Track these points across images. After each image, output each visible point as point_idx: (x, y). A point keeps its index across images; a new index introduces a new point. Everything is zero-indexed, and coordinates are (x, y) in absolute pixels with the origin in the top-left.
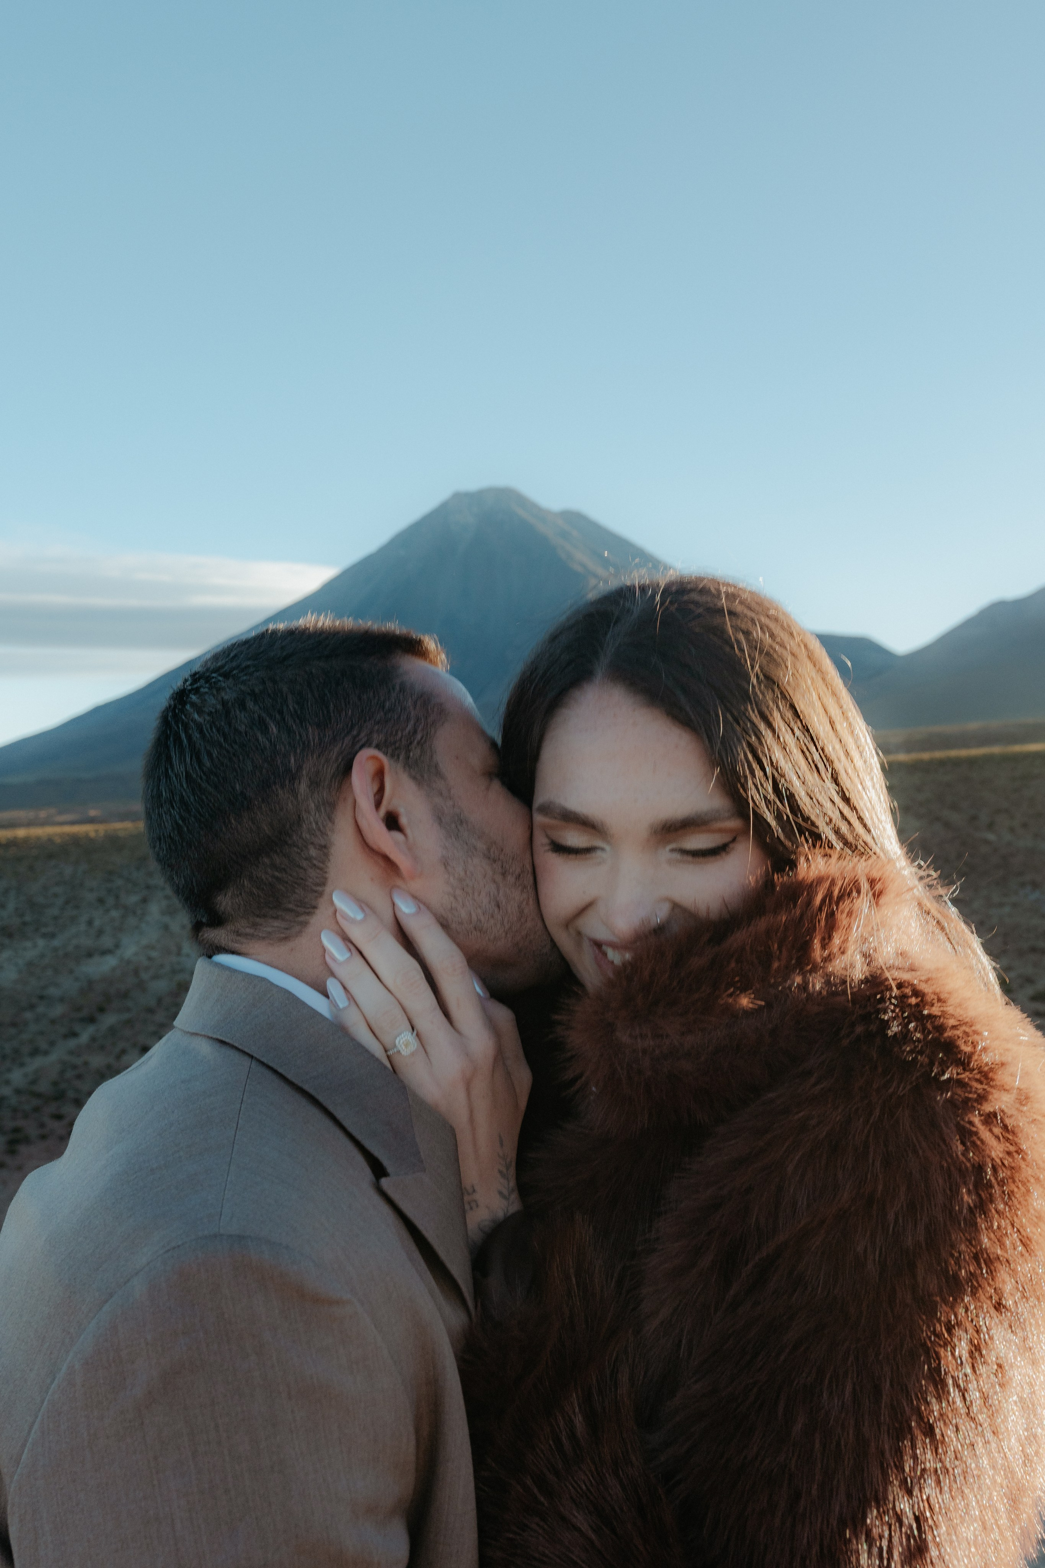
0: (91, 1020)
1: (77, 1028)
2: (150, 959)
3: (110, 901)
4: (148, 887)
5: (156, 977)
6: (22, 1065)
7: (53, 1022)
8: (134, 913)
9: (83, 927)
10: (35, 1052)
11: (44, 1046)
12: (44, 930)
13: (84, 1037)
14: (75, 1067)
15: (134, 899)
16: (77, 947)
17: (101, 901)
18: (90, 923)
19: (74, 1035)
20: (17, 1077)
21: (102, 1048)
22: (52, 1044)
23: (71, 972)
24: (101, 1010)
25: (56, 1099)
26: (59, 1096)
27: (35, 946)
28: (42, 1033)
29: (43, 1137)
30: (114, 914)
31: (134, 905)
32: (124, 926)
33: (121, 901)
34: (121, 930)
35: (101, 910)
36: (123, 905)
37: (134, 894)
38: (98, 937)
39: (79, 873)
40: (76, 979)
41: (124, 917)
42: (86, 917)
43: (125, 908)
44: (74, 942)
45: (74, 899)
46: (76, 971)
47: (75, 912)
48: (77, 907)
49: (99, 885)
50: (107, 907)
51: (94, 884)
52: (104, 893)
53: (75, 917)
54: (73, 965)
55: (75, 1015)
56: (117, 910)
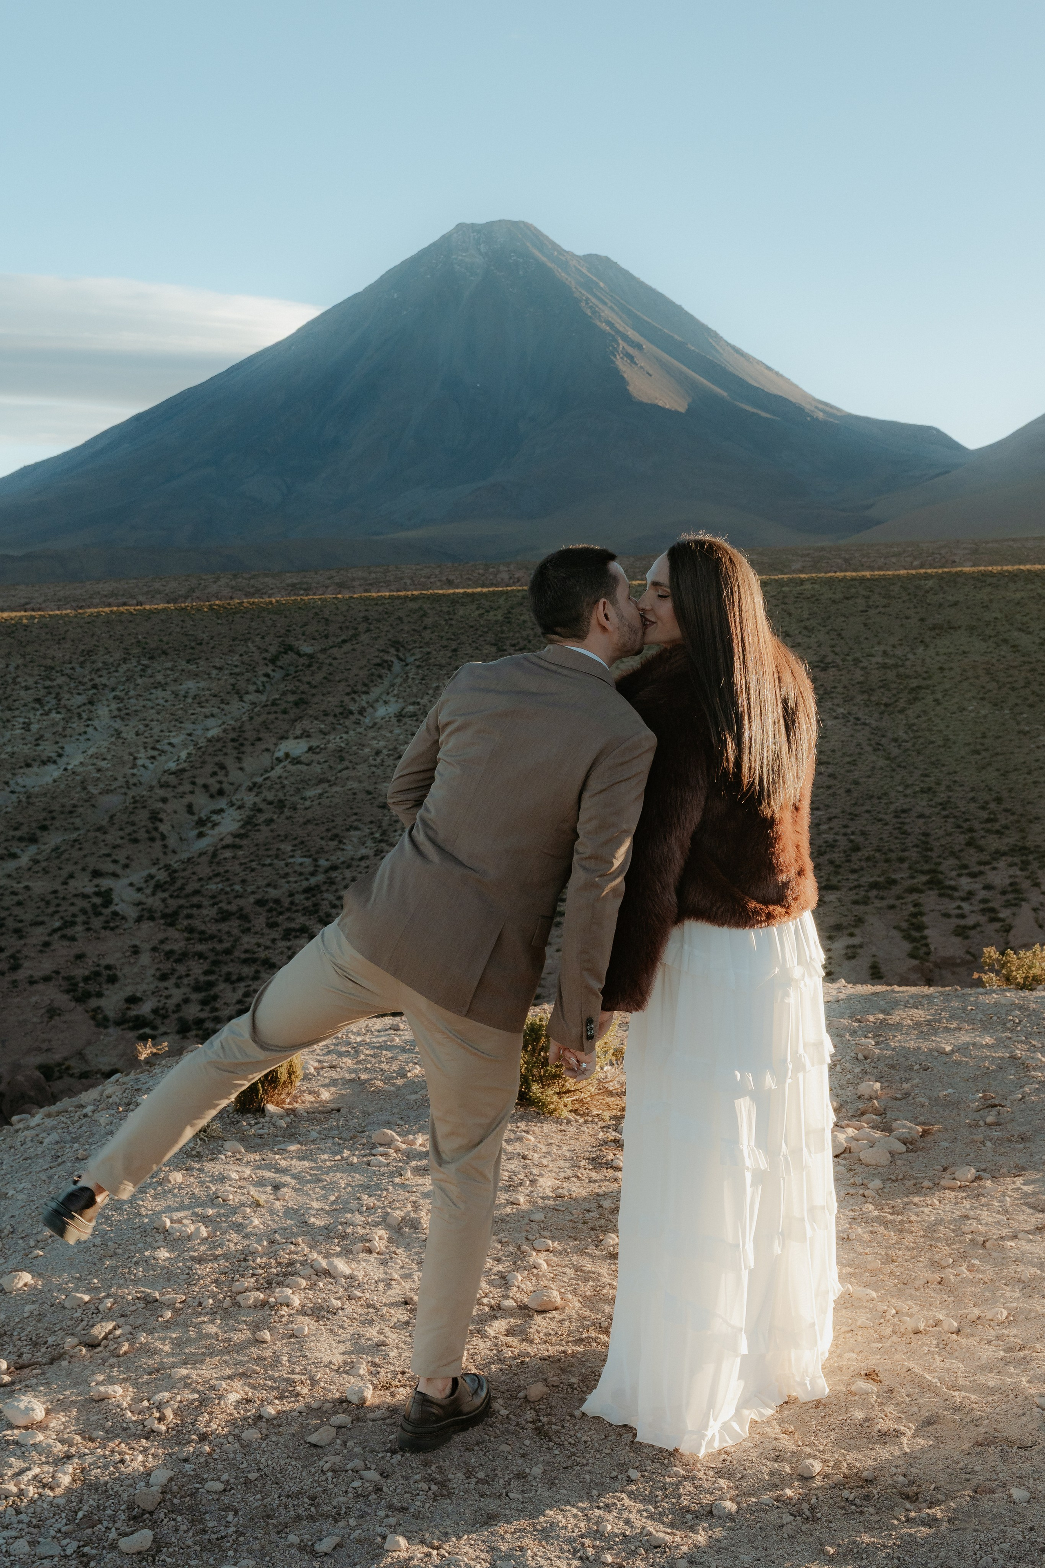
0: (33, 840)
1: (16, 848)
2: (99, 770)
3: (51, 701)
4: (95, 687)
5: (108, 792)
8: (80, 716)
9: (18, 732)
13: (24, 860)
14: (14, 893)
15: (80, 699)
16: (13, 754)
17: (38, 700)
18: (27, 727)
19: (12, 856)
21: (46, 871)
23: (7, 783)
24: (44, 828)
31: (79, 707)
32: (69, 731)
33: (63, 702)
34: (65, 736)
35: (40, 712)
36: (65, 707)
37: (79, 694)
38: (37, 745)
39: (11, 668)
40: (12, 792)
41: (66, 720)
42: (21, 720)
43: (69, 710)
44: (9, 749)
45: (6, 698)
46: (12, 782)
47: (8, 714)
48: (10, 709)
49: (36, 683)
50: (46, 708)
51: (30, 681)
52: (43, 692)
53: (8, 721)
54: (9, 775)
55: (12, 833)
56: (59, 713)
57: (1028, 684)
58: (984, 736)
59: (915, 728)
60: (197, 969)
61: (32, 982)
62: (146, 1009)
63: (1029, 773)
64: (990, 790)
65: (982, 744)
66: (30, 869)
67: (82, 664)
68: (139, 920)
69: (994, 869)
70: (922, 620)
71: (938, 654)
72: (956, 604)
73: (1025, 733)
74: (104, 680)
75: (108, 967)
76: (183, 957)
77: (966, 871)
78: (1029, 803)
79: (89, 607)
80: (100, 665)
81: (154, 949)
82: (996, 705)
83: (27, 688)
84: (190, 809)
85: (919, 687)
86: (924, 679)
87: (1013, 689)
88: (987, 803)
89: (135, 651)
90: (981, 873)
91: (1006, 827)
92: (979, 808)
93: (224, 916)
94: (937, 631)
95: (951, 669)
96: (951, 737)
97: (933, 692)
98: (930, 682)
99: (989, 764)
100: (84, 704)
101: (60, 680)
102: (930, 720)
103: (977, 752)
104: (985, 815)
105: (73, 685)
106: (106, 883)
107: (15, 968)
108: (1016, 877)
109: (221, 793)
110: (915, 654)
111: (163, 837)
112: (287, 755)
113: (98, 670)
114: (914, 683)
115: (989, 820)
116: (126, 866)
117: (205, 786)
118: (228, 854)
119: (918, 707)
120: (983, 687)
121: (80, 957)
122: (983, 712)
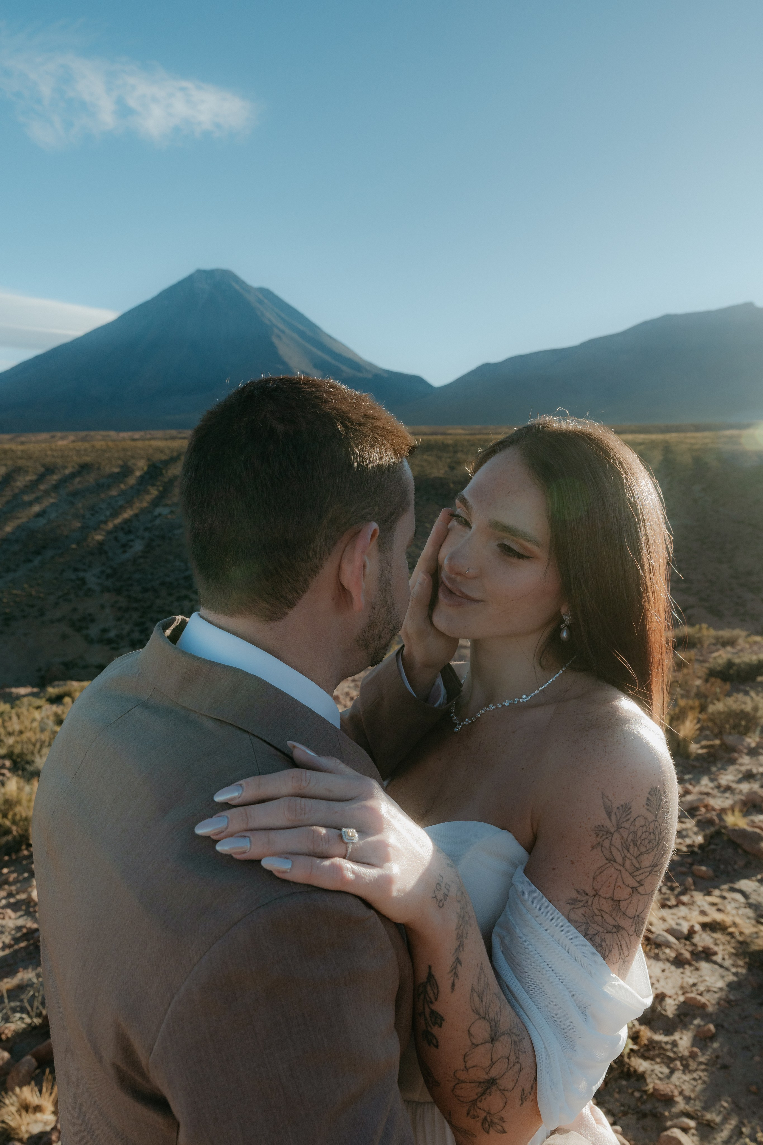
60: (135, 616)
61: (52, 622)
62: (112, 634)
68: (102, 592)
75: (90, 615)
76: (127, 610)
81: (112, 606)
84: (116, 539)
93: (145, 590)
106: (82, 574)
107: (42, 614)
109: (130, 532)
111: (106, 552)
112: (160, 515)
116: (90, 566)
117: (122, 529)
118: (141, 560)
121: (75, 610)
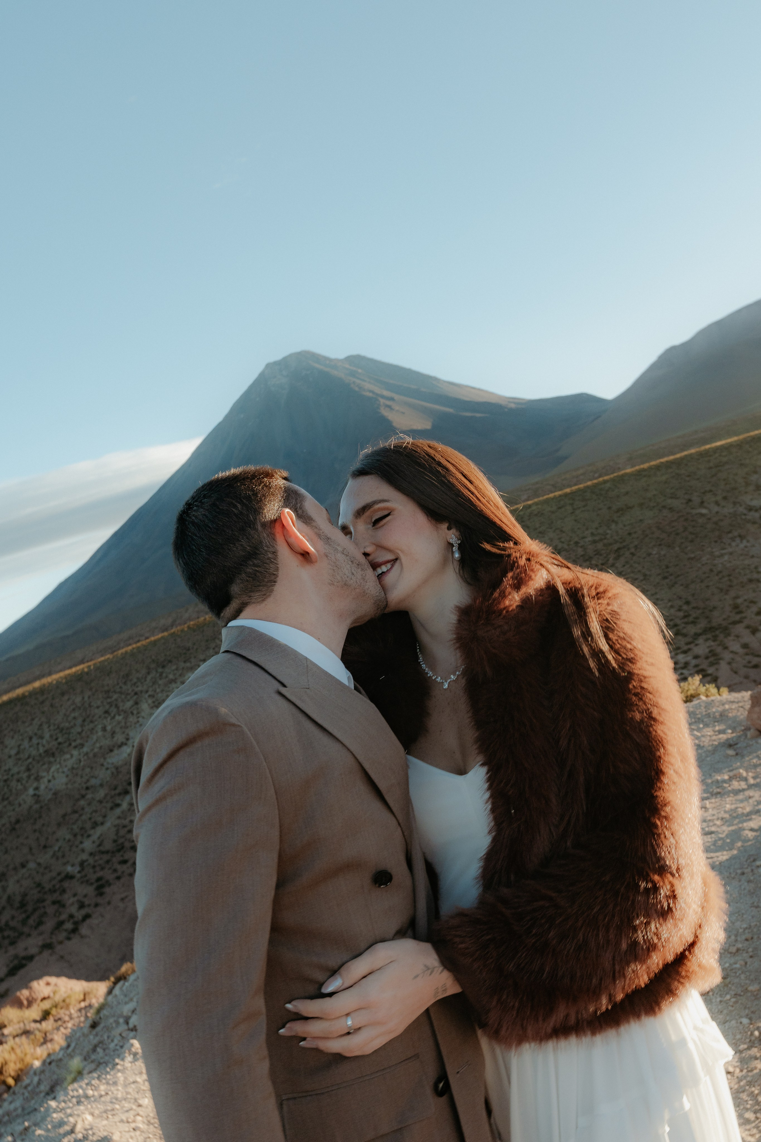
0: (126, 794)
1: (118, 801)
3: (113, 710)
4: (136, 694)
6: (89, 836)
7: (100, 802)
8: (132, 713)
9: (100, 733)
10: (95, 825)
11: (100, 819)
12: (74, 744)
13: (125, 807)
14: (125, 827)
15: (129, 704)
16: (101, 747)
17: (106, 712)
18: (104, 729)
19: (118, 805)
20: (88, 845)
22: (105, 816)
23: (102, 765)
25: (119, 851)
26: (121, 848)
27: (72, 756)
28: (96, 811)
29: (118, 878)
30: (118, 718)
31: (130, 708)
32: (128, 724)
33: (121, 708)
34: (127, 727)
35: (109, 719)
36: (122, 710)
37: (128, 701)
38: (113, 737)
39: (86, 698)
40: (107, 769)
41: (126, 718)
42: (100, 726)
43: (125, 712)
44: (98, 745)
45: (88, 717)
46: (105, 764)
47: (91, 726)
48: (92, 722)
49: (102, 702)
50: (112, 715)
51: (99, 703)
52: (107, 707)
53: (93, 729)
54: (102, 760)
55: (113, 793)
56: (119, 715)
57: (685, 529)
58: (667, 567)
59: (623, 573)
63: (702, 581)
64: (680, 598)
65: (668, 572)
66: (129, 810)
67: (125, 683)
69: (697, 645)
70: (609, 508)
71: (625, 526)
72: (627, 493)
73: (692, 559)
74: (140, 688)
77: (679, 651)
78: (707, 600)
79: (119, 649)
80: (135, 680)
82: (669, 546)
83: (98, 707)
85: (619, 549)
86: (621, 543)
87: (677, 534)
88: (681, 606)
89: (153, 666)
90: (689, 650)
91: (697, 618)
92: (677, 611)
94: (621, 512)
95: (635, 532)
96: (648, 573)
97: (629, 549)
98: (624, 544)
99: (676, 583)
100: (133, 706)
101: (115, 696)
102: (631, 566)
103: (665, 578)
104: (681, 614)
105: (123, 696)
108: (711, 646)
110: (611, 529)
113: (135, 684)
114: (616, 547)
115: (685, 617)
119: (622, 560)
120: (658, 538)
122: (663, 553)
